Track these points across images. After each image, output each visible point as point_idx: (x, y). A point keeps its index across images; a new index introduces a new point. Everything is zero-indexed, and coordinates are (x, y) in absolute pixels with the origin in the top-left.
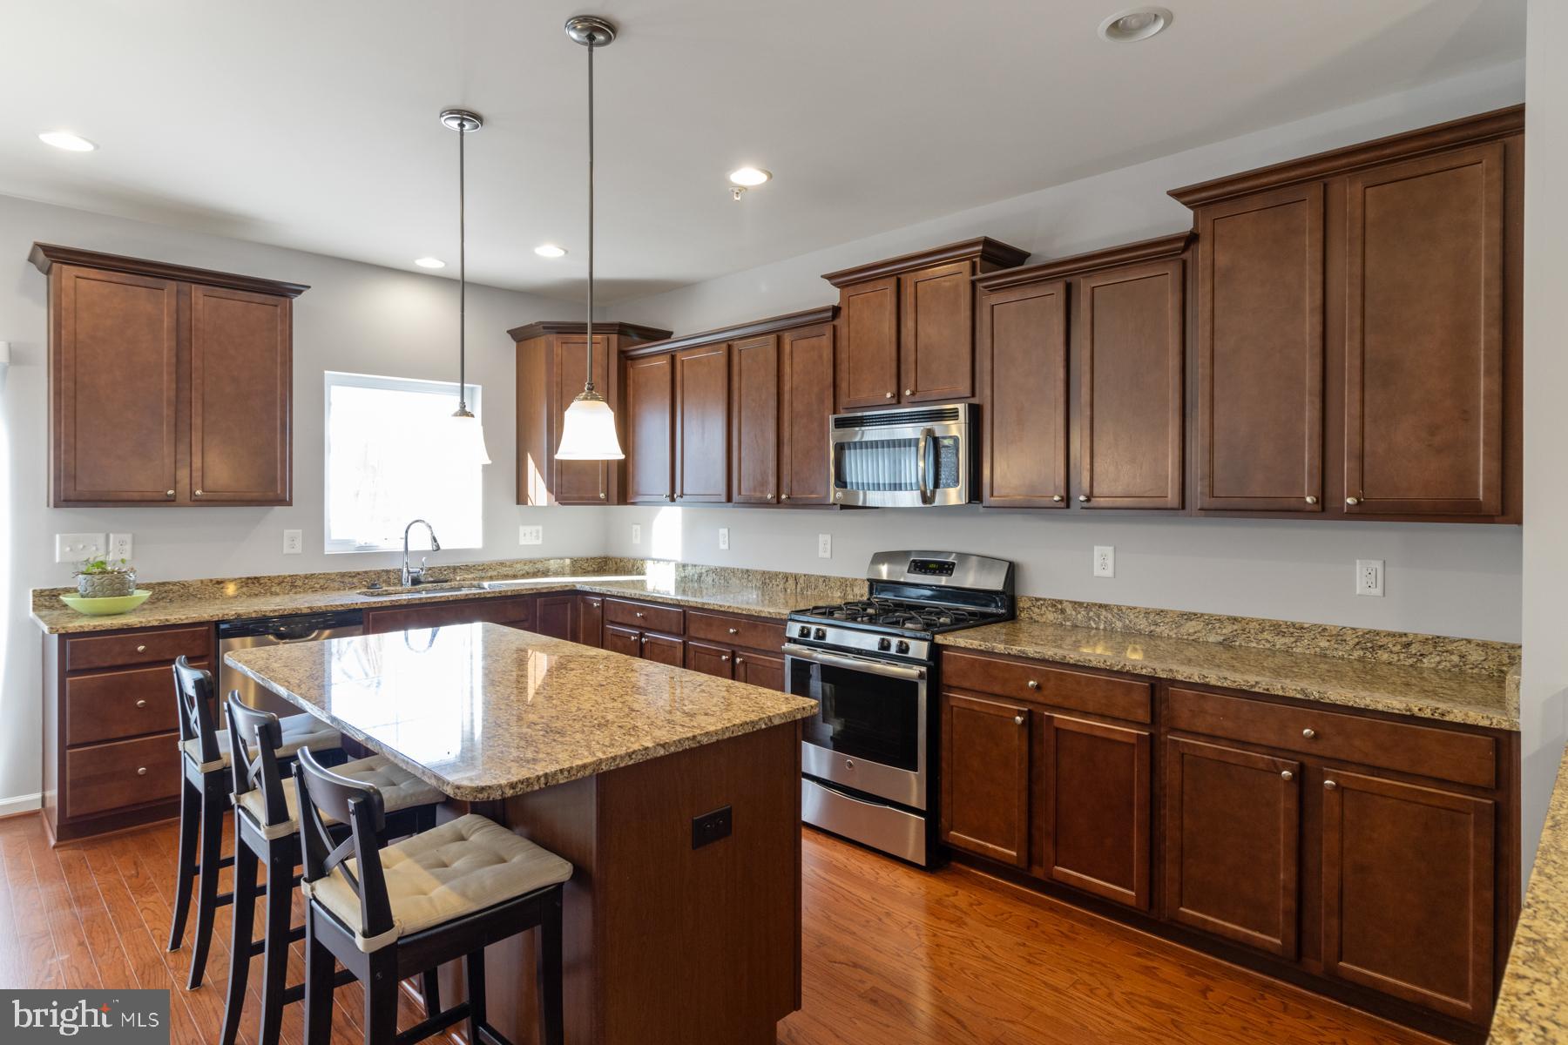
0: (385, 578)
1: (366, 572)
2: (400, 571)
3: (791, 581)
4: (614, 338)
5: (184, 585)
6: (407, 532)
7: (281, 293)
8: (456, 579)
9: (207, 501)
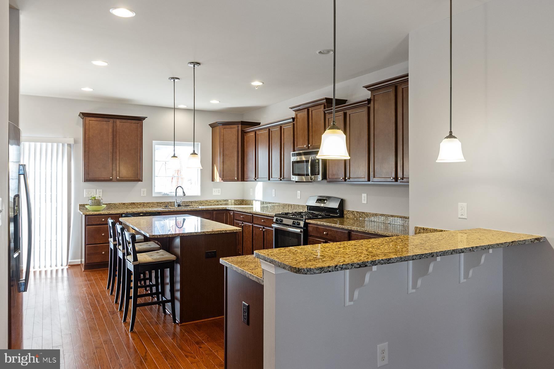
0: (170, 204)
1: (164, 202)
3: (290, 207)
4: (240, 126)
5: (115, 204)
6: (176, 190)
7: (140, 119)
8: (192, 206)
9: (120, 180)
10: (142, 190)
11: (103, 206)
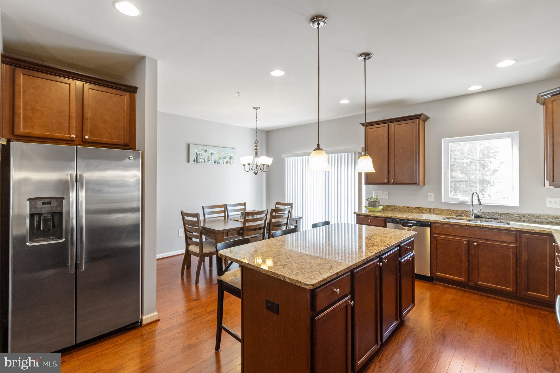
1: (457, 210)
2: (470, 212)
6: (472, 197)
9: (395, 184)
10: (429, 194)
11: (381, 207)
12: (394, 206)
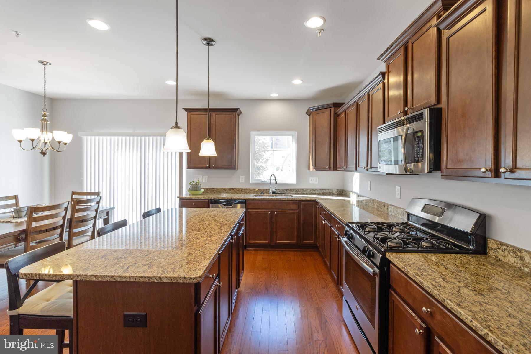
1: (260, 189)
2: (269, 189)
5: (217, 189)
6: (271, 178)
8: (287, 193)
9: (216, 168)
10: (241, 177)
11: (203, 190)
12: (213, 188)
